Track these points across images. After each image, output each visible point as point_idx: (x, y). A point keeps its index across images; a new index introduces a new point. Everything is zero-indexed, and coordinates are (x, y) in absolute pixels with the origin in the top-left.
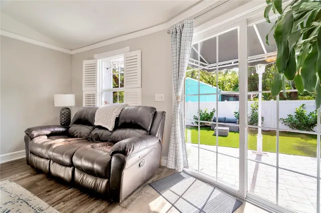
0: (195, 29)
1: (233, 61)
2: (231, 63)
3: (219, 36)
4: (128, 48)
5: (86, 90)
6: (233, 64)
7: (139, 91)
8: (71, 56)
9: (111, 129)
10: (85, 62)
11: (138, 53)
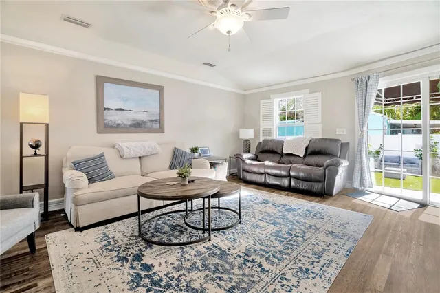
0: (380, 79)
1: (415, 96)
2: (412, 98)
3: (403, 86)
4: (307, 90)
5: (263, 125)
6: (415, 99)
7: (320, 126)
8: (245, 95)
9: (302, 156)
10: (262, 102)
11: (319, 94)
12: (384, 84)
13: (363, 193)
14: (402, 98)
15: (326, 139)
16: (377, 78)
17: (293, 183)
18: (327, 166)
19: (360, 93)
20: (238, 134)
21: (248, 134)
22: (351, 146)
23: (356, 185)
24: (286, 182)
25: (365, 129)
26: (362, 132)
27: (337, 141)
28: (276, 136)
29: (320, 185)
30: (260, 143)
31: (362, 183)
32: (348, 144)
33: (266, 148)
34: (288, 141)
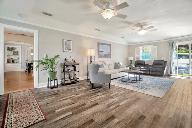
1: (187, 47)
4: (152, 45)
5: (136, 56)
7: (157, 56)
8: (129, 46)
9: (152, 65)
10: (136, 48)
11: (157, 46)
12: (178, 44)
13: (171, 76)
14: (183, 47)
15: (159, 60)
16: (176, 42)
17: (150, 73)
18: (162, 68)
19: (170, 46)
20: (128, 59)
21: (131, 58)
22: (167, 62)
23: (169, 73)
24: (148, 72)
25: (172, 57)
26: (171, 58)
27: (163, 61)
28: (141, 59)
29: (159, 73)
30: (136, 61)
31: (171, 73)
32: (166, 62)
33: (138, 63)
34: (146, 61)
